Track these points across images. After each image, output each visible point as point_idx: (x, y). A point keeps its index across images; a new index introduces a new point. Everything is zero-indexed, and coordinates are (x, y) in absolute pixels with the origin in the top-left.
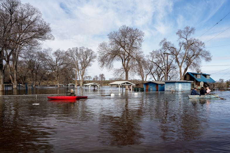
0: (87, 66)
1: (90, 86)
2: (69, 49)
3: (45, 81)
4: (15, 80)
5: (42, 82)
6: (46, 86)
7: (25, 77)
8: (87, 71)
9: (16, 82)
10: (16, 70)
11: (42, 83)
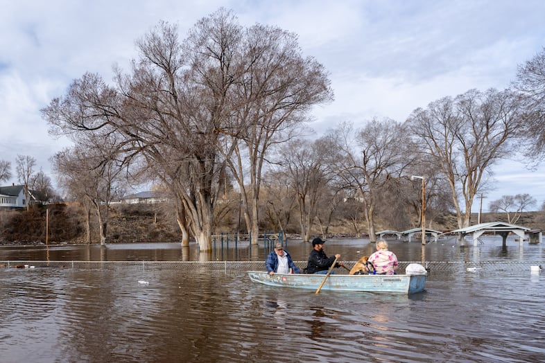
0: (490, 157)
1: (476, 236)
2: (418, 109)
3: (349, 223)
4: (255, 222)
5: (342, 225)
6: (353, 237)
7: (288, 215)
8: (491, 179)
9: (256, 229)
10: (257, 198)
11: (343, 230)
